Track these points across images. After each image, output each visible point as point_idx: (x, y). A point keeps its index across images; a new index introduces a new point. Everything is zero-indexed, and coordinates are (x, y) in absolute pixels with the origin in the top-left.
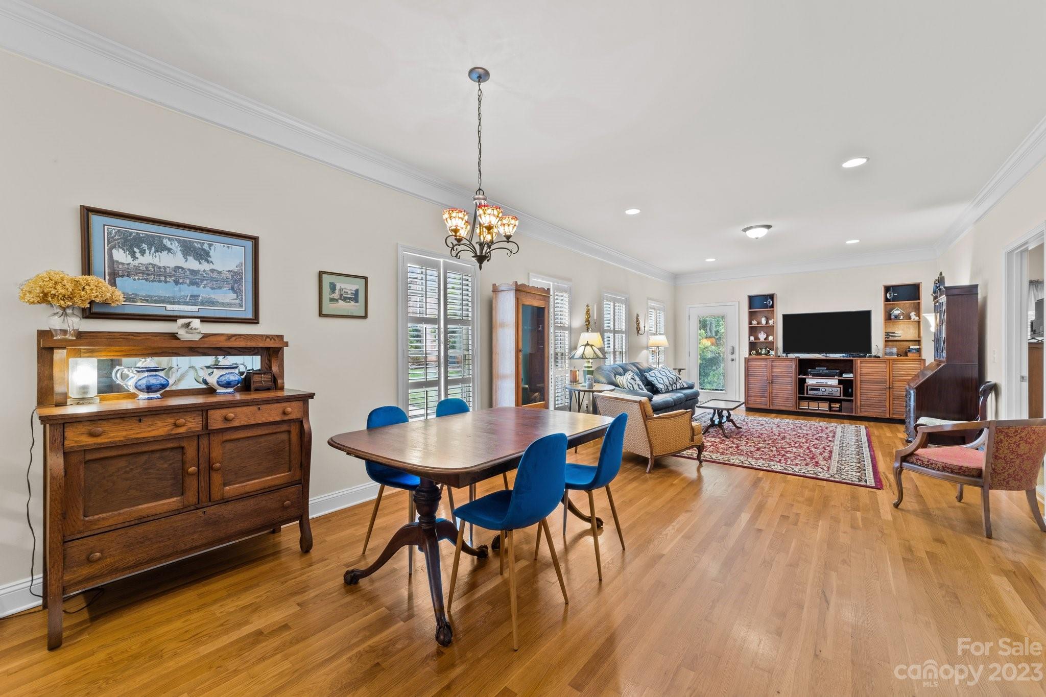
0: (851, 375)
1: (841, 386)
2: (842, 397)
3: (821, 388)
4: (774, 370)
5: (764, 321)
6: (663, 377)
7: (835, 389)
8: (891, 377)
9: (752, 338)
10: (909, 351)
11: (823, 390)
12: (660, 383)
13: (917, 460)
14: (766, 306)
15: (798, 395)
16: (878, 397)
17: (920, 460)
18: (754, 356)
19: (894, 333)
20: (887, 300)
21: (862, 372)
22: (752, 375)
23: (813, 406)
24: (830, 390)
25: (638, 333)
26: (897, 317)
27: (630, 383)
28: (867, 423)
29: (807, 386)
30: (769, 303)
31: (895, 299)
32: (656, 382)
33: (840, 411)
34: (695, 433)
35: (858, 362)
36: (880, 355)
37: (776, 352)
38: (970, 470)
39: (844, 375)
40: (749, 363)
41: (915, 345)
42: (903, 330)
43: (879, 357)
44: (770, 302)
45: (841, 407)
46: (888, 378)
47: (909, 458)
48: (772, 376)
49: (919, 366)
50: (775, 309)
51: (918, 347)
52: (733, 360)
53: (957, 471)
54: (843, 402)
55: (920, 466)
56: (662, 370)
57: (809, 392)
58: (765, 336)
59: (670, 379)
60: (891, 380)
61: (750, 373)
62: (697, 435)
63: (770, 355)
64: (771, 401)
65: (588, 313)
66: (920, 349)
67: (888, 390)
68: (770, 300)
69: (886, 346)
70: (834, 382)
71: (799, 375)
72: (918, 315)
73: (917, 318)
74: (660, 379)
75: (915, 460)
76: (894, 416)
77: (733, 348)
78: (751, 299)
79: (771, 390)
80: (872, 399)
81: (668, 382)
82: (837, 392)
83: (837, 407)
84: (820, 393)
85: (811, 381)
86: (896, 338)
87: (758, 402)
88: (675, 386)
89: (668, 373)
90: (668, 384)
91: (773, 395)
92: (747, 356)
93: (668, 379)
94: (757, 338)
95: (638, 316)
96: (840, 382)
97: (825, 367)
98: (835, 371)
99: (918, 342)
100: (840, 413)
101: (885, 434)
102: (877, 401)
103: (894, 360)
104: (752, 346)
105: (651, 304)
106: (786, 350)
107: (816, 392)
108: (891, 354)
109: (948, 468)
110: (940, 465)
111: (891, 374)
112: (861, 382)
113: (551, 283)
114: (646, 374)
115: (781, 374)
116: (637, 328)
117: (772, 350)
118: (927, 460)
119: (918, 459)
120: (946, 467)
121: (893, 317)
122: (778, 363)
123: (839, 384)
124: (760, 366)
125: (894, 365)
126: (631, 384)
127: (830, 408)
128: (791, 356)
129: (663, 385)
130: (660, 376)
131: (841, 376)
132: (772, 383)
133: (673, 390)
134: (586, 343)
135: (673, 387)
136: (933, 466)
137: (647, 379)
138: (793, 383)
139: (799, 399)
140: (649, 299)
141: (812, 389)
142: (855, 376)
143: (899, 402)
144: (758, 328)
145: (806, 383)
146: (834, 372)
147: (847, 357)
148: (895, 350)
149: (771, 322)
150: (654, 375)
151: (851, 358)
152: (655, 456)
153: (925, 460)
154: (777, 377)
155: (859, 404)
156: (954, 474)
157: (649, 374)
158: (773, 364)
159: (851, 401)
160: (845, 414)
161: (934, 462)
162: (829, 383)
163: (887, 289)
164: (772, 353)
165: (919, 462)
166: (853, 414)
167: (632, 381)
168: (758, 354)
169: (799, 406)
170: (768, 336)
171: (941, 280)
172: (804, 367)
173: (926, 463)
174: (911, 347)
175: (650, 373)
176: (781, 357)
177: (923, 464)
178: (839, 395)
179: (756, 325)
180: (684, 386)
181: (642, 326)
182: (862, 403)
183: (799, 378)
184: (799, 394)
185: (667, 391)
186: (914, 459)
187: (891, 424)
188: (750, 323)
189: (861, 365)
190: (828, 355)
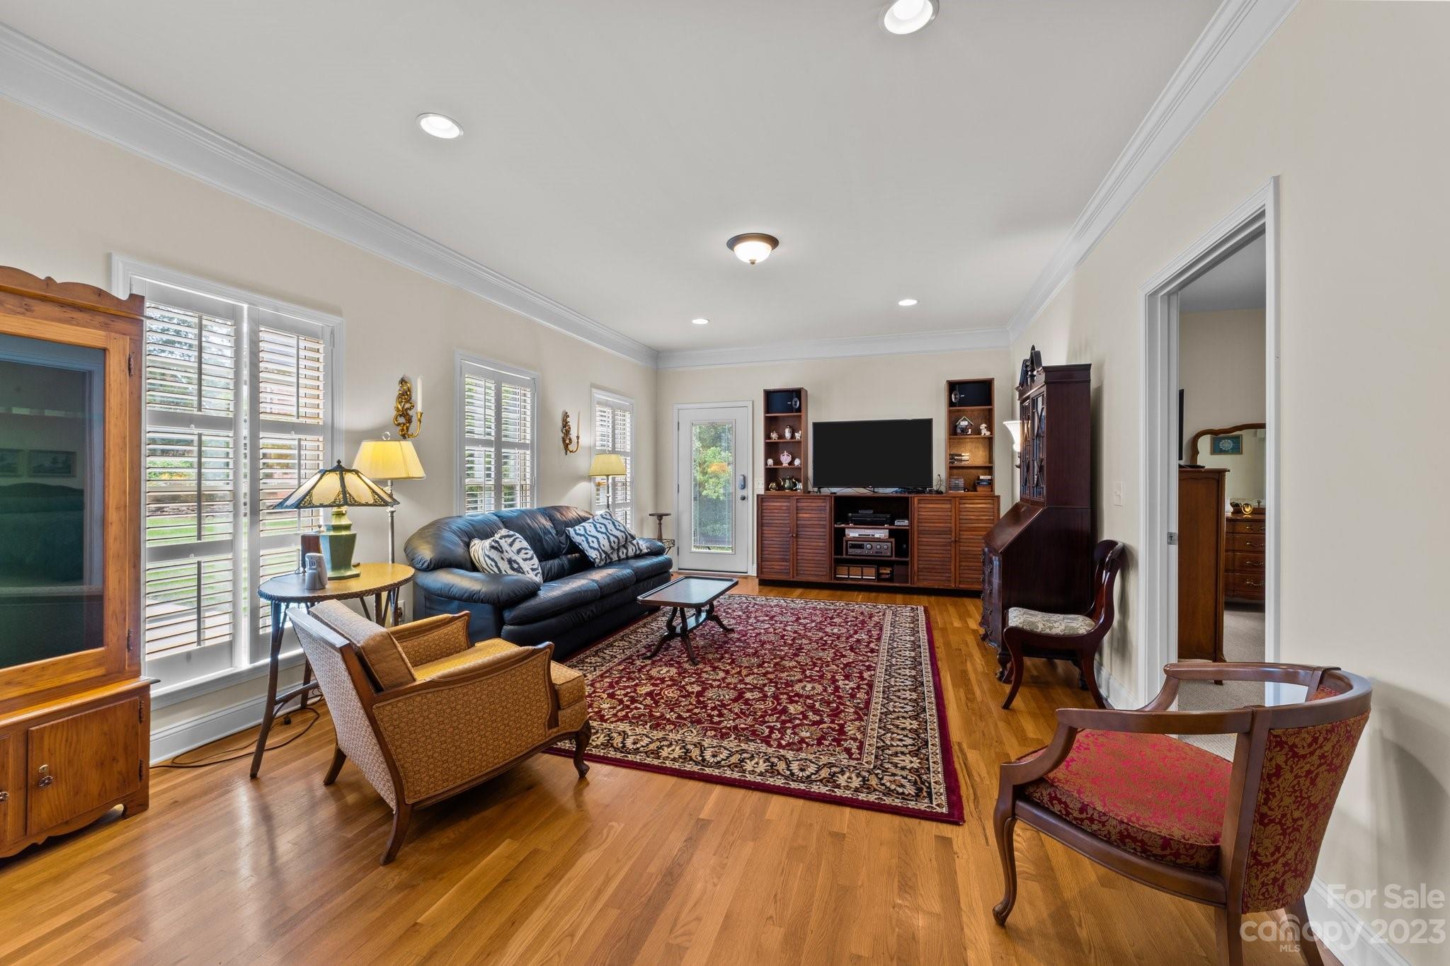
0: (906, 522)
1: (893, 540)
2: (893, 558)
3: (865, 543)
4: (801, 515)
5: (788, 434)
6: (599, 536)
7: (885, 546)
8: (958, 523)
9: (770, 462)
10: (978, 483)
11: (869, 546)
12: (591, 547)
13: (1052, 799)
14: (791, 409)
15: (833, 557)
16: (941, 555)
17: (1060, 802)
18: (773, 492)
19: (961, 455)
20: (951, 404)
21: (921, 517)
22: (769, 525)
23: (855, 574)
24: (878, 547)
25: (566, 446)
26: (964, 430)
27: (489, 557)
28: (925, 599)
29: (847, 542)
30: (796, 405)
31: (962, 403)
32: (585, 546)
33: (891, 580)
34: (563, 703)
35: (916, 499)
36: (943, 489)
37: (805, 485)
38: (1191, 852)
39: (897, 523)
40: (765, 504)
41: (985, 475)
42: (970, 451)
43: (942, 493)
44: (796, 402)
45: (892, 572)
46: (953, 525)
47: (1031, 790)
48: (797, 526)
49: (991, 506)
50: (803, 414)
51: (989, 477)
52: (743, 498)
53: (1158, 851)
54: (895, 566)
55: (1059, 817)
56: (602, 520)
57: (850, 550)
58: (789, 459)
59: (612, 538)
60: (958, 529)
61: (764, 521)
62: (569, 705)
63: (796, 490)
64: (795, 568)
65: (405, 395)
66: (991, 480)
67: (953, 545)
68: (796, 399)
69: (950, 475)
70: (881, 533)
71: (835, 523)
72: (990, 428)
73: (988, 433)
74: (591, 540)
75: (1046, 799)
76: (961, 586)
77: (744, 478)
78: (769, 395)
79: (795, 550)
80: (933, 559)
81: (607, 544)
82: (887, 549)
83: (888, 574)
84: (865, 552)
85: (853, 533)
86: (963, 464)
87: (777, 570)
88: (625, 551)
89: (610, 526)
90: (607, 548)
91: (799, 557)
92: (762, 492)
93: (609, 538)
94: (777, 462)
95: (566, 416)
96: (892, 533)
97: (870, 509)
98: (884, 515)
99: (989, 469)
100: (891, 584)
101: (952, 624)
102: (939, 563)
103: (962, 498)
104: (771, 475)
105: (599, 395)
106: (819, 483)
107: (858, 551)
108: (957, 488)
109: (1134, 840)
110: (1113, 827)
111: (958, 519)
112: (920, 532)
113: (245, 306)
114: (570, 529)
115: (810, 523)
116: (564, 440)
117: (800, 481)
118: (1079, 805)
119: (1056, 798)
120: (1129, 836)
121: (959, 431)
122: (805, 504)
123: (890, 536)
124: (780, 508)
125: (961, 506)
126: (493, 560)
127: (878, 575)
128: (826, 491)
129: (596, 552)
130: (594, 533)
131: (893, 524)
132: (797, 537)
133: (620, 560)
134: (336, 464)
135: (621, 554)
136: (1095, 827)
137: (571, 541)
138: (828, 537)
139: (835, 562)
140: (594, 386)
141: (854, 546)
142: (911, 524)
143: (967, 564)
144: (780, 445)
145: (845, 535)
146: (882, 517)
147: (901, 492)
148: (961, 482)
149: (798, 435)
150: (582, 532)
151: (907, 495)
152: (413, 805)
153: (1075, 806)
154: (805, 526)
155: (916, 568)
156: (1147, 858)
157: (575, 530)
158: (799, 504)
159: (906, 563)
160: (897, 585)
161: (1096, 816)
162: (877, 536)
163: (953, 386)
164: (800, 486)
165: (1057, 808)
166: (909, 585)
167: (494, 554)
168: (780, 488)
169: (835, 574)
170: (793, 459)
171: (1035, 358)
172: (844, 510)
173: (1076, 814)
174: (982, 477)
175: (577, 528)
176: (812, 494)
177: (1068, 814)
178: (889, 554)
179: (777, 440)
180: (641, 551)
181: (573, 435)
182: (920, 566)
183: (835, 528)
184: (835, 554)
185: (609, 563)
186: (1044, 794)
187: (957, 599)
188: (767, 436)
189: (920, 505)
190: (876, 490)
